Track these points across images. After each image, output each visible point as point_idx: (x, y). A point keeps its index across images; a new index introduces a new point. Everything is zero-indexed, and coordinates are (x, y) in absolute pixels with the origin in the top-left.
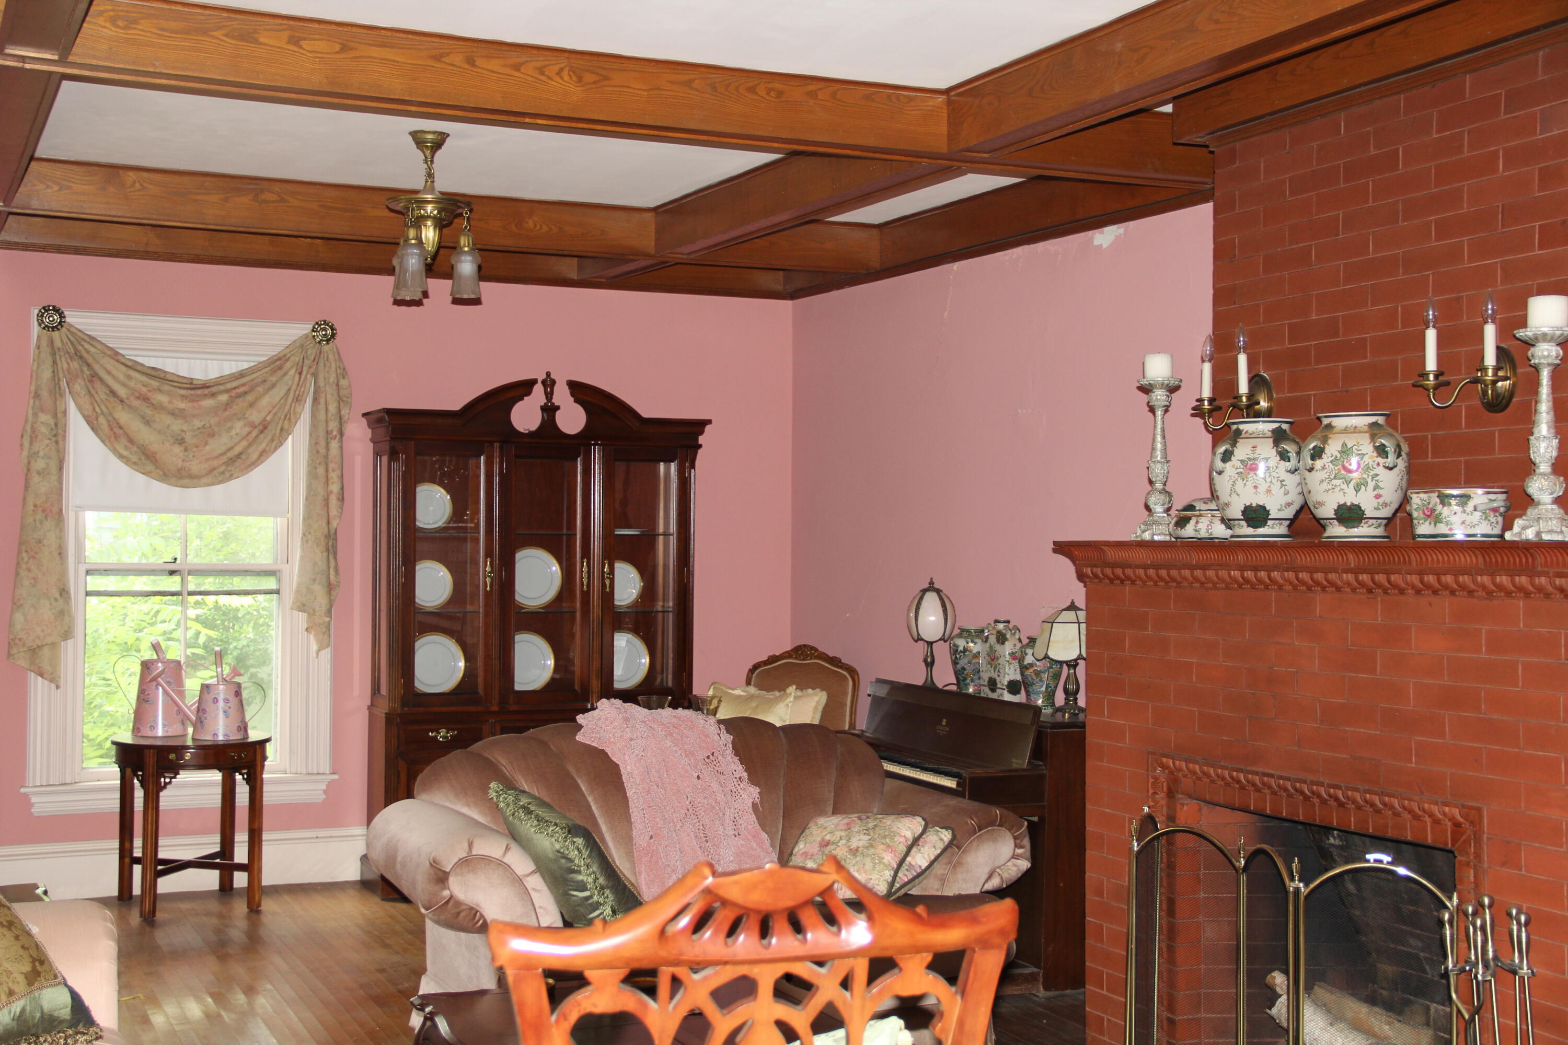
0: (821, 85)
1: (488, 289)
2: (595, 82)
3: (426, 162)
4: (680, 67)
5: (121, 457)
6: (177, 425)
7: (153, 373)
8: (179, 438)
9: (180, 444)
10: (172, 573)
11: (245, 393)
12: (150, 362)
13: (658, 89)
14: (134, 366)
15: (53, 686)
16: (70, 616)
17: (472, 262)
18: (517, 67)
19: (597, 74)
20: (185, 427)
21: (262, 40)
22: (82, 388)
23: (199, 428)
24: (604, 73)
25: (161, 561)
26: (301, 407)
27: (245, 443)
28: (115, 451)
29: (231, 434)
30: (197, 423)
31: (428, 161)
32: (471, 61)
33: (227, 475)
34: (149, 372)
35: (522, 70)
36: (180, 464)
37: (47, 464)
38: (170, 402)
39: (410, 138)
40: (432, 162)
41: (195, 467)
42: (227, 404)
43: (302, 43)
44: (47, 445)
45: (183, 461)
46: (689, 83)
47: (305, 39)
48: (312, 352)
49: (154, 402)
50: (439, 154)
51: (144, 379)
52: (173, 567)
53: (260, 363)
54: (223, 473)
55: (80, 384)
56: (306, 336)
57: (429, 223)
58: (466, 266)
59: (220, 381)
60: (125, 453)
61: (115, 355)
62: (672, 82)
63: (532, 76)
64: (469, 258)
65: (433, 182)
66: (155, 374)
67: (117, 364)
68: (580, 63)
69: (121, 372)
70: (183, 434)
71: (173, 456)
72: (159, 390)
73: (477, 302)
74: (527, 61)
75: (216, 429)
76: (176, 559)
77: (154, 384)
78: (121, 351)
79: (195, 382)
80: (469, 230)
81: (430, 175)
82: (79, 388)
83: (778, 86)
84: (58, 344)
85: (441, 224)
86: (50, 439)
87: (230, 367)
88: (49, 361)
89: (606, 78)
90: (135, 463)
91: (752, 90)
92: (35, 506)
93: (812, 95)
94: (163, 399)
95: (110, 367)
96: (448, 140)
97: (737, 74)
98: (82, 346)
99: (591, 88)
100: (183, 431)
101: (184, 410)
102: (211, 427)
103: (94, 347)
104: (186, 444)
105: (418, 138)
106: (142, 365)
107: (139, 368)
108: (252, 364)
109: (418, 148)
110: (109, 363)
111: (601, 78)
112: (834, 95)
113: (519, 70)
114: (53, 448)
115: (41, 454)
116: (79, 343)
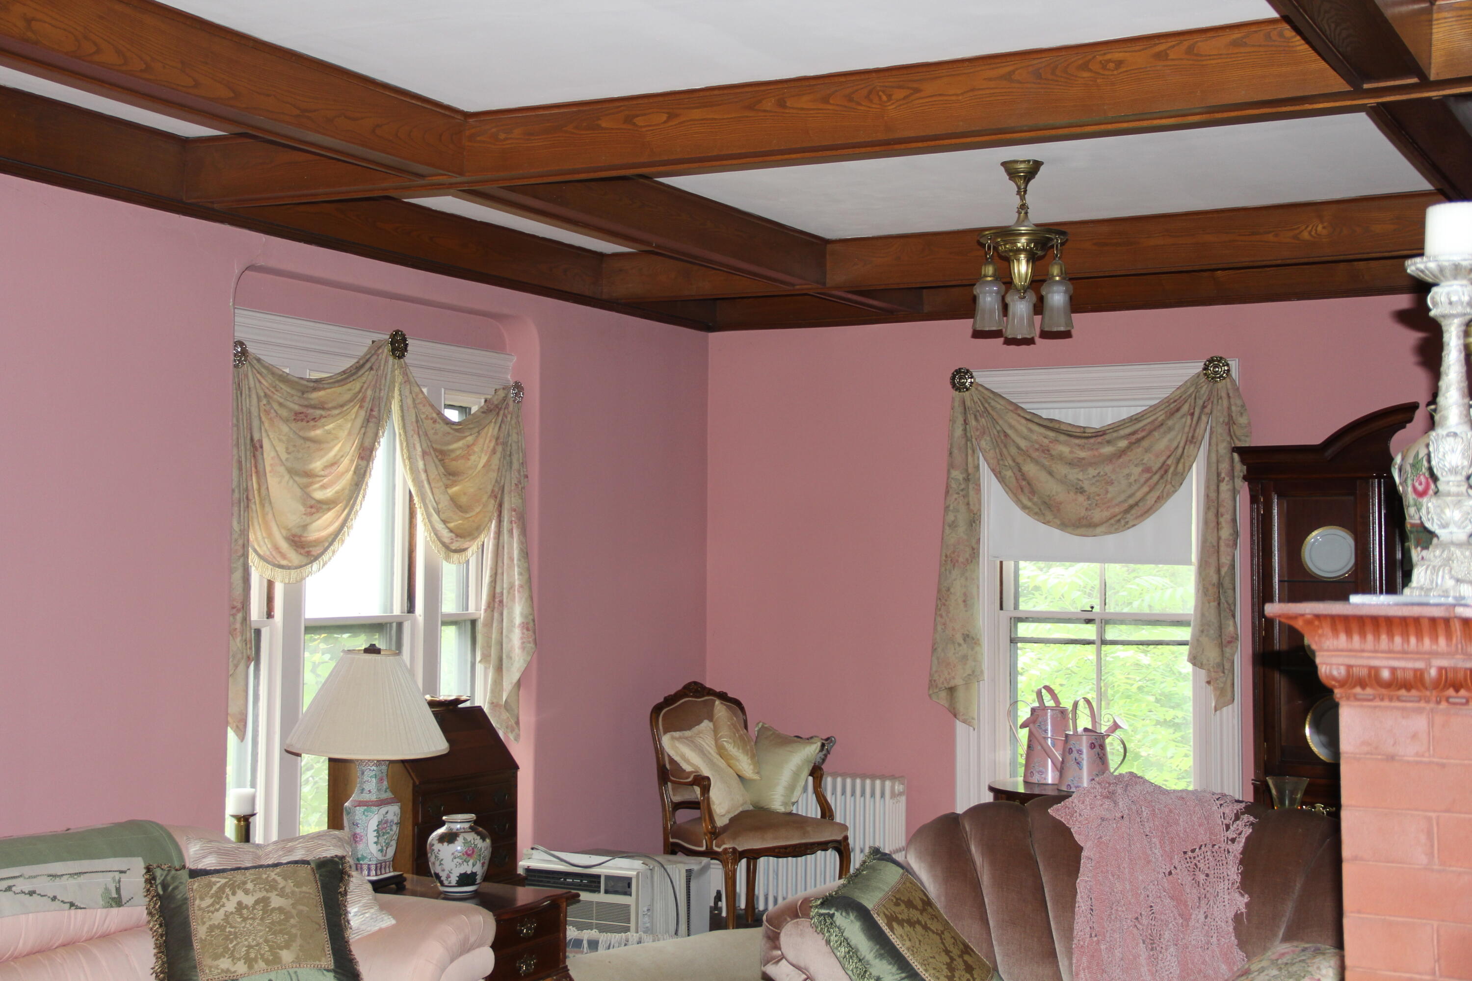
0: (1172, 42)
1: (1078, 319)
2: (904, 98)
3: (1019, 193)
4: (997, 61)
5: (1024, 507)
6: (1074, 474)
7: (1051, 425)
8: (1078, 487)
9: (1081, 493)
10: (1089, 621)
11: (1143, 438)
12: (1044, 414)
13: (972, 90)
14: (1033, 419)
15: (971, 728)
16: (975, 660)
17: (1066, 292)
18: (825, 100)
19: (908, 88)
20: (1080, 476)
21: (604, 125)
22: (987, 444)
23: (1094, 477)
24: (915, 85)
25: (1079, 610)
26: (1196, 449)
27: (1145, 489)
28: (1018, 502)
29: (1130, 481)
30: (1092, 472)
31: (1022, 193)
32: (782, 104)
33: (1123, 522)
34: (1045, 423)
35: (831, 102)
36: (1083, 513)
37: (955, 516)
38: (1071, 452)
39: (1002, 169)
40: (1025, 192)
41: (1098, 515)
42: (1123, 451)
43: (636, 120)
44: (956, 499)
45: (1087, 509)
46: (1008, 77)
47: (637, 116)
48: (1205, 389)
49: (1053, 453)
50: (1032, 183)
51: (1042, 430)
52: (1089, 616)
53: (1151, 407)
54: (1119, 521)
55: (986, 440)
56: (1198, 375)
57: (1022, 256)
58: (1057, 297)
59: (1116, 427)
60: (1029, 504)
61: (1016, 408)
62: (990, 79)
63: (841, 105)
64: (1062, 288)
65: (1026, 213)
66: (1053, 426)
67: (1019, 418)
68: (892, 80)
69: (1022, 426)
70: (1080, 483)
71: (1075, 505)
72: (1057, 441)
73: (1067, 335)
74: (836, 91)
75: (1113, 477)
76: (1092, 607)
77: (1051, 434)
78: (1023, 406)
79: (1087, 430)
80: (1060, 258)
81: (1023, 207)
82: (984, 444)
83: (1117, 55)
84: (968, 403)
85: (1032, 258)
86: (958, 493)
87: (1126, 413)
88: (960, 421)
89: (917, 90)
90: (1036, 514)
91: (1085, 67)
92: (946, 556)
93: (1161, 56)
94: (1065, 450)
95: (1014, 423)
96: (1042, 168)
97: (1064, 53)
98: (989, 404)
99: (900, 105)
100: (1079, 480)
101: (1083, 459)
102: (1106, 474)
103: (999, 403)
104: (1087, 493)
105: (1010, 168)
106: (1041, 417)
107: (1036, 420)
108: (1144, 408)
109: (1010, 179)
110: (1012, 419)
111: (912, 92)
112: (1190, 51)
113: (828, 103)
114: (961, 502)
115: (951, 508)
116: (986, 401)
